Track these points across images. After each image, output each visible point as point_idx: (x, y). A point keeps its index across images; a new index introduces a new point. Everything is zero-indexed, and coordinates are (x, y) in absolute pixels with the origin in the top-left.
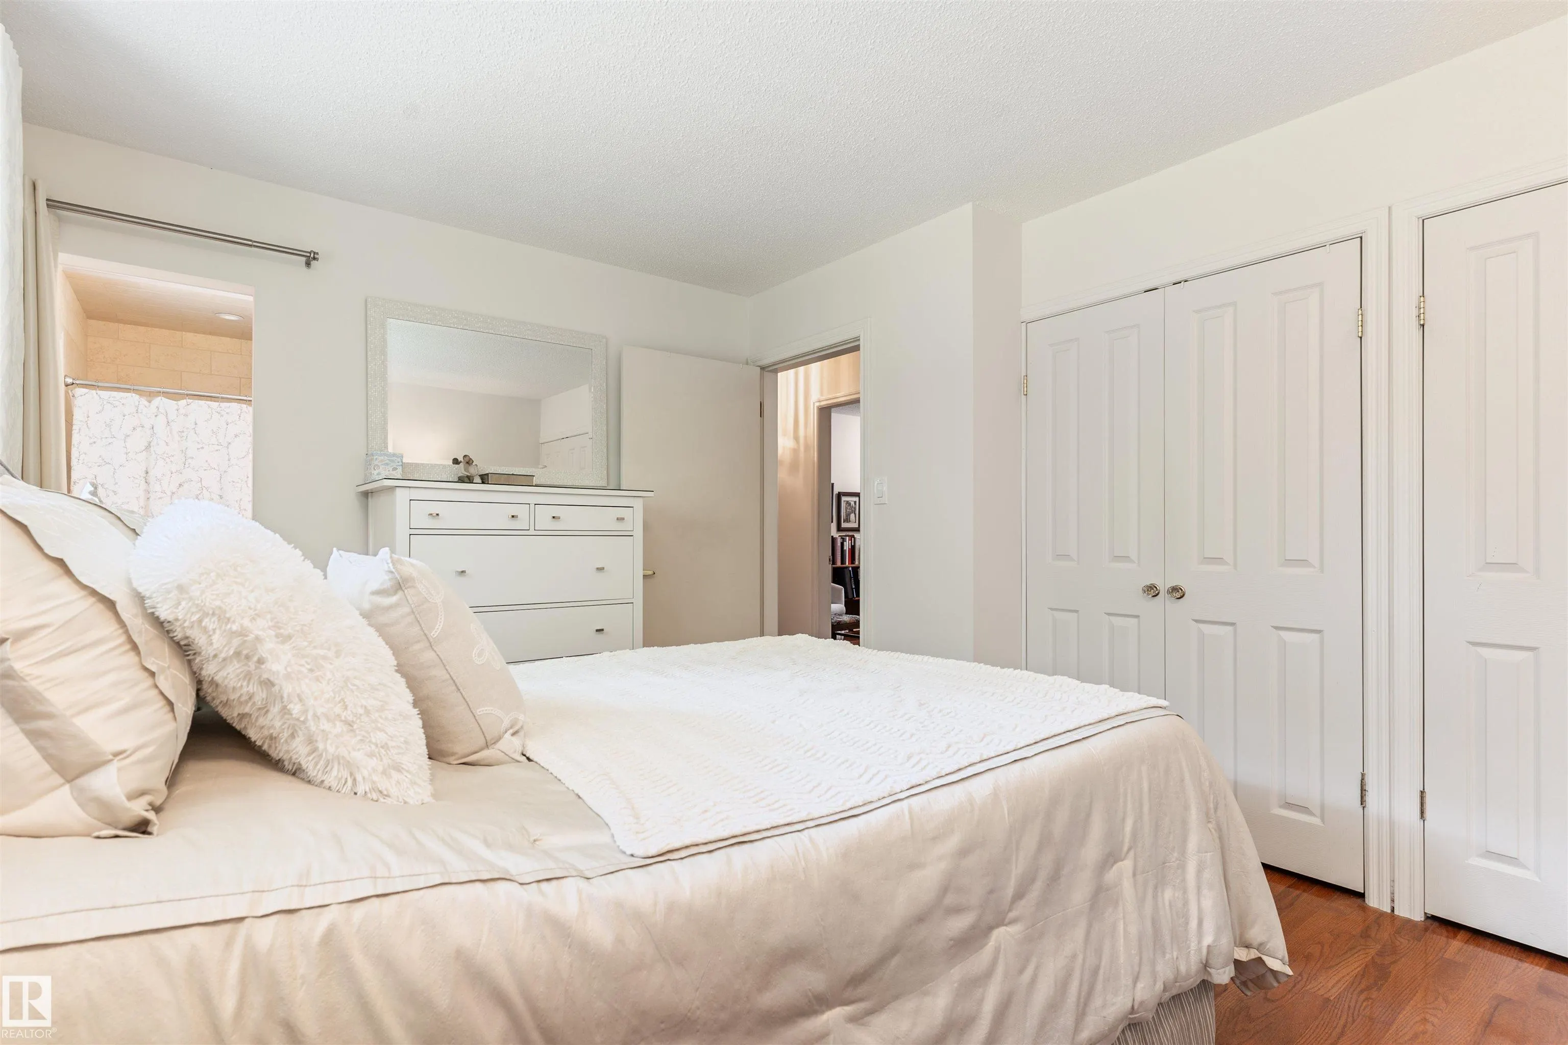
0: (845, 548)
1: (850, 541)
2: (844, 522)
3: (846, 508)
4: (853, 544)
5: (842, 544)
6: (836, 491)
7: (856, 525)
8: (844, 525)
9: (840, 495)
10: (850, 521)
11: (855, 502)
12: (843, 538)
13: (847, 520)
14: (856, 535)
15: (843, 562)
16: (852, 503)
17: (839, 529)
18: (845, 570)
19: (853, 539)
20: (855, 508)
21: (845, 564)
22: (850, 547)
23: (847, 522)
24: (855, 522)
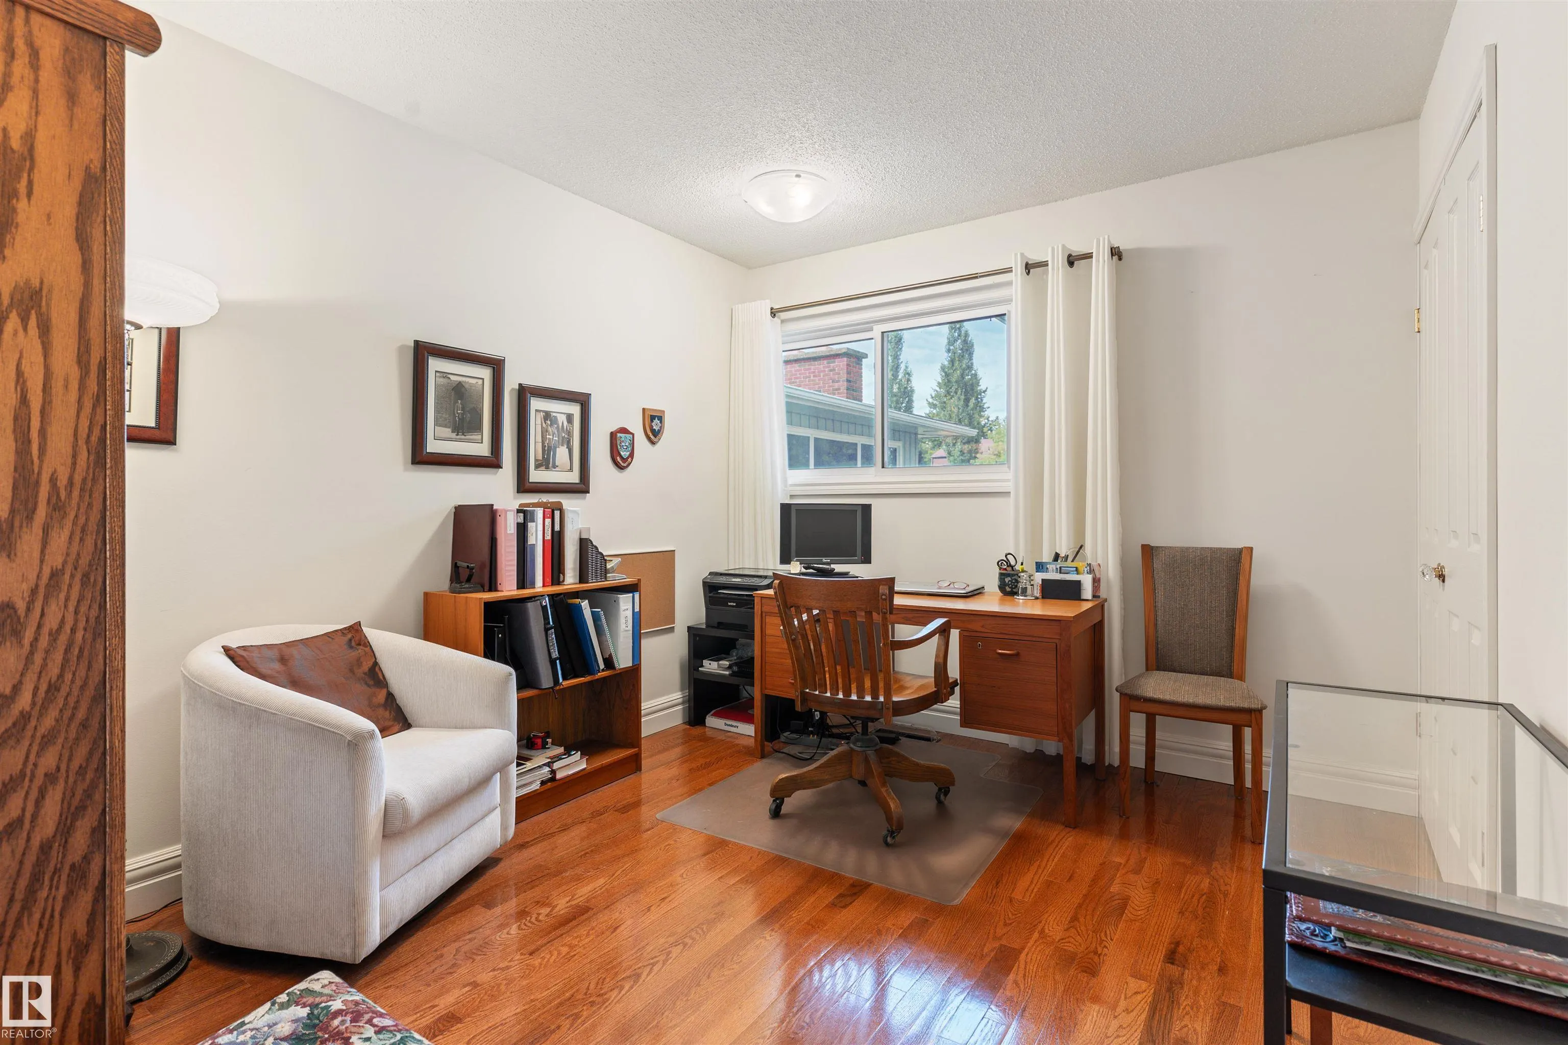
0: (531, 540)
1: (548, 521)
2: (537, 467)
3: (544, 432)
4: (557, 528)
5: (522, 530)
6: (510, 384)
7: (573, 477)
8: (536, 476)
9: (524, 394)
10: (555, 466)
11: (570, 418)
12: (524, 512)
13: (546, 463)
14: (569, 503)
15: (523, 580)
16: (562, 419)
17: (523, 485)
18: (530, 605)
19: (557, 513)
20: (570, 433)
21: (533, 585)
22: (548, 537)
23: (547, 468)
24: (571, 470)
